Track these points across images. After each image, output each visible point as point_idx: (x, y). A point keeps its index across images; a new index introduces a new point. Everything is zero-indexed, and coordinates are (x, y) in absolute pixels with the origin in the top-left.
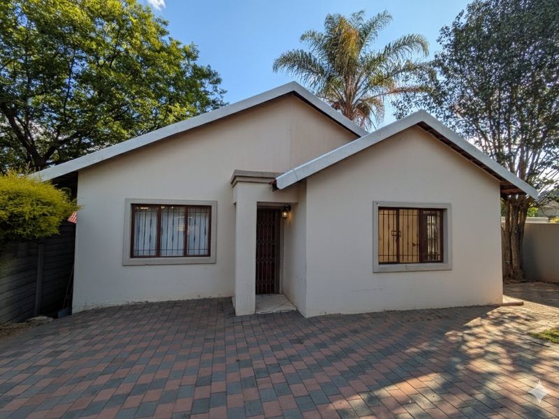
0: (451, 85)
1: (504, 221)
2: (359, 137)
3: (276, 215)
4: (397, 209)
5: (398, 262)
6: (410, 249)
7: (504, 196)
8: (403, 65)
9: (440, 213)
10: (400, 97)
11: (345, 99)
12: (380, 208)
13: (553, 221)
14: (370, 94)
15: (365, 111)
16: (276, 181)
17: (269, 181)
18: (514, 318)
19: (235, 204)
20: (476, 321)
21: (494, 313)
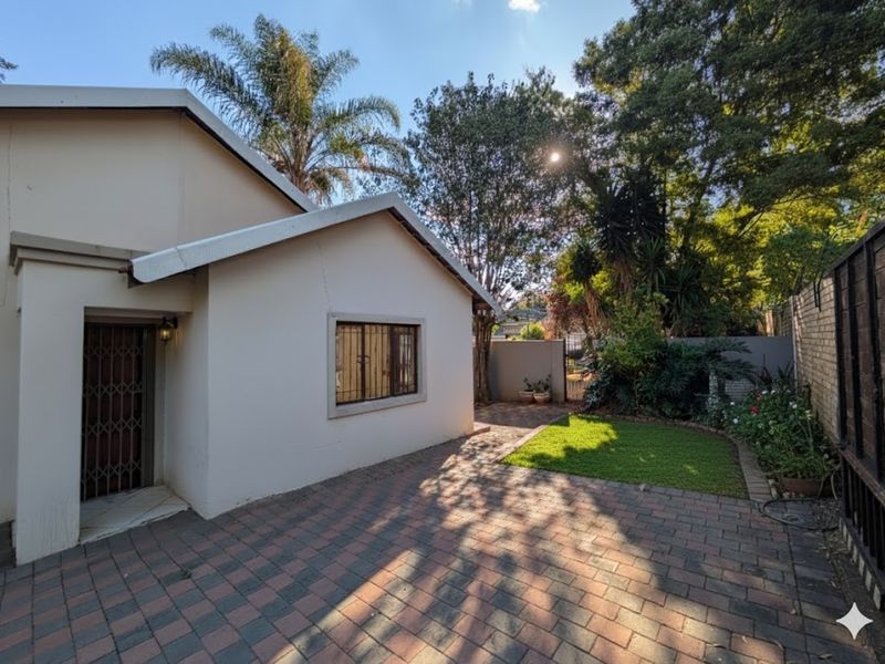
0: (426, 174)
1: (474, 340)
2: (305, 211)
3: (145, 335)
4: (361, 324)
5: (363, 400)
6: (379, 380)
7: (475, 311)
8: (371, 134)
9: (413, 329)
10: (368, 176)
11: (293, 161)
12: (339, 323)
13: (509, 339)
14: (330, 162)
15: (322, 184)
16: (131, 267)
17: (119, 266)
18: (485, 447)
19: (19, 311)
20: (451, 460)
21: (466, 446)
